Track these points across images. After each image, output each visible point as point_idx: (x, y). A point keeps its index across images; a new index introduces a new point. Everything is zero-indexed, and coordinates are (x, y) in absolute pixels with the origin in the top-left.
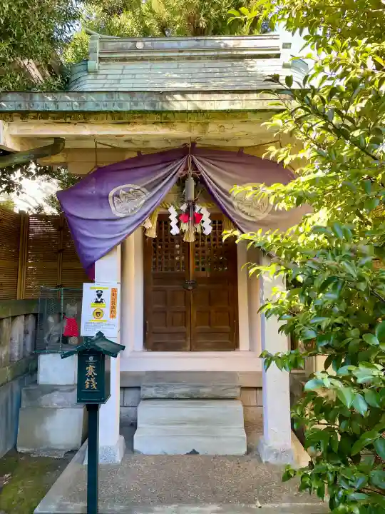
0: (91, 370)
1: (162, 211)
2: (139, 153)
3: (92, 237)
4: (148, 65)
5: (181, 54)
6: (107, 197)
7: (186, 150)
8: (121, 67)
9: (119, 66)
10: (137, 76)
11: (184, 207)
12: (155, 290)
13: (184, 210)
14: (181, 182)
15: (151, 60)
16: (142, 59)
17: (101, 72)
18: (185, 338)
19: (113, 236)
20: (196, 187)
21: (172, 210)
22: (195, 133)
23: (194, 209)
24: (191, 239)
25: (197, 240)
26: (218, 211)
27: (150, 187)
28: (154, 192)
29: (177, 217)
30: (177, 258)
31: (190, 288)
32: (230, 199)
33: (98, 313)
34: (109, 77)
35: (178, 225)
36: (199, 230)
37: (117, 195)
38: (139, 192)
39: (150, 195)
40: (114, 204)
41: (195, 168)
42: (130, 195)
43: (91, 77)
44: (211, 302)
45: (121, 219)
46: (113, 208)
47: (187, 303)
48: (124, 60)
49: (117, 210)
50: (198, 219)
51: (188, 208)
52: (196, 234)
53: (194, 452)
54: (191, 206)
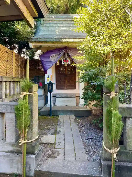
0: (50, 87)
1: (60, 59)
2: (56, 48)
3: (47, 65)
4: (55, 22)
5: (63, 20)
6: (50, 57)
7: (65, 48)
8: (49, 23)
9: (48, 22)
10: (53, 26)
11: (65, 59)
12: (58, 77)
14: (64, 54)
15: (56, 21)
16: (54, 21)
17: (44, 24)
18: (65, 87)
19: (51, 65)
20: (67, 55)
21: (62, 59)
22: (67, 45)
24: (66, 65)
25: (67, 65)
26: (71, 60)
27: (58, 55)
28: (59, 56)
29: (63, 61)
30: (63, 70)
31: (66, 76)
33: (48, 80)
34: (46, 26)
35: (64, 62)
36: (68, 64)
37: (52, 57)
38: (56, 56)
39: (58, 56)
41: (67, 51)
42: (54, 57)
43: (42, 26)
44: (70, 79)
45: (52, 61)
46: (51, 59)
47: (65, 79)
48: (49, 21)
49: (52, 59)
50: (67, 61)
52: (67, 64)
53: (67, 105)
54: (66, 59)
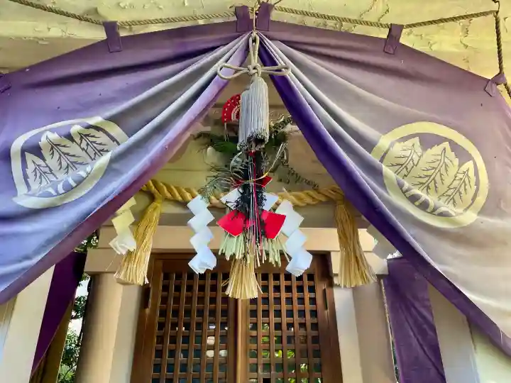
11: (231, 198)
13: (232, 205)
23: (260, 201)
30: (210, 354)
32: (373, 157)
37: (34, 149)
38: (102, 138)
40: (26, 177)
42: (74, 149)
51: (244, 199)
